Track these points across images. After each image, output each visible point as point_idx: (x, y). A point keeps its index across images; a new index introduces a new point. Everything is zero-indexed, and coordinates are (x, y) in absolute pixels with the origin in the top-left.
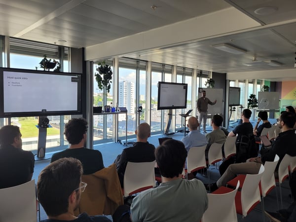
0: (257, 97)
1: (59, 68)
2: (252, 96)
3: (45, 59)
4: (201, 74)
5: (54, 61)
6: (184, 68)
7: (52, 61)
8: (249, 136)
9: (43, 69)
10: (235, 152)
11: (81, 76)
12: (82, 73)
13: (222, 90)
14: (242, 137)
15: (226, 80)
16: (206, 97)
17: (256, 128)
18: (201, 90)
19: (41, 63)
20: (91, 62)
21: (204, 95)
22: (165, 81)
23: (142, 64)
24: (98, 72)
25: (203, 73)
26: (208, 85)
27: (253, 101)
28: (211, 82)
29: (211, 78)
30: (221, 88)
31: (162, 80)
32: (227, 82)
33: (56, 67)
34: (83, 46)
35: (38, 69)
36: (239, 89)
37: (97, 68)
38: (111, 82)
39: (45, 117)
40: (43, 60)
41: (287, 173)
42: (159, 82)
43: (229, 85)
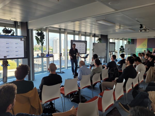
0: (124, 47)
1: (13, 33)
2: (122, 47)
3: (5, 28)
4: (95, 36)
5: (11, 29)
6: (86, 33)
7: (9, 29)
9: (4, 34)
10: (108, 77)
11: (26, 37)
12: (26, 36)
14: (111, 69)
18: (94, 44)
19: (3, 31)
20: (31, 30)
23: (62, 30)
24: (36, 35)
25: (96, 35)
26: (98, 41)
27: (122, 49)
28: (99, 40)
29: (100, 38)
30: (105, 43)
31: (74, 39)
32: (108, 40)
33: (12, 33)
34: (27, 21)
35: (1, 34)
36: (114, 43)
37: (36, 33)
38: (44, 40)
39: (6, 60)
40: (4, 29)
41: (131, 88)
42: (71, 40)
43: (109, 41)
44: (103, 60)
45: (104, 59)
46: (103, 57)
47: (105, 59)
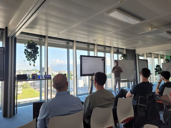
0: (161, 67)
2: (158, 66)
4: (118, 52)
8: (148, 97)
10: (133, 116)
11: (4, 49)
13: (132, 62)
14: (139, 97)
15: (135, 55)
16: (119, 66)
17: (158, 88)
20: (12, 38)
21: (117, 65)
22: (90, 55)
24: (26, 48)
26: (122, 58)
27: (158, 69)
28: (124, 56)
29: (125, 53)
32: (137, 55)
36: (147, 61)
38: (38, 55)
42: (81, 56)
43: (139, 58)
44: (131, 84)
45: (132, 82)
46: (131, 80)
47: (134, 83)
